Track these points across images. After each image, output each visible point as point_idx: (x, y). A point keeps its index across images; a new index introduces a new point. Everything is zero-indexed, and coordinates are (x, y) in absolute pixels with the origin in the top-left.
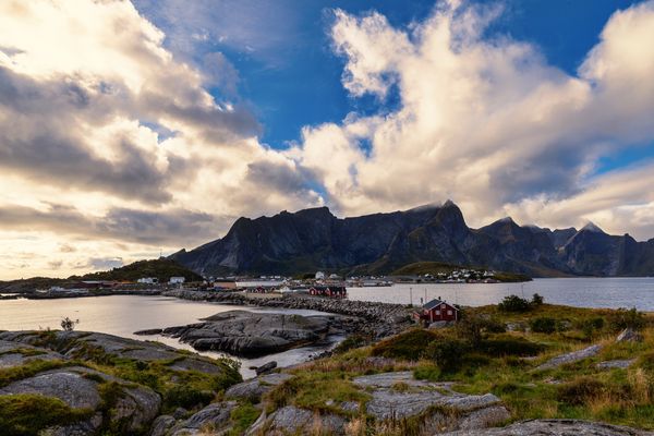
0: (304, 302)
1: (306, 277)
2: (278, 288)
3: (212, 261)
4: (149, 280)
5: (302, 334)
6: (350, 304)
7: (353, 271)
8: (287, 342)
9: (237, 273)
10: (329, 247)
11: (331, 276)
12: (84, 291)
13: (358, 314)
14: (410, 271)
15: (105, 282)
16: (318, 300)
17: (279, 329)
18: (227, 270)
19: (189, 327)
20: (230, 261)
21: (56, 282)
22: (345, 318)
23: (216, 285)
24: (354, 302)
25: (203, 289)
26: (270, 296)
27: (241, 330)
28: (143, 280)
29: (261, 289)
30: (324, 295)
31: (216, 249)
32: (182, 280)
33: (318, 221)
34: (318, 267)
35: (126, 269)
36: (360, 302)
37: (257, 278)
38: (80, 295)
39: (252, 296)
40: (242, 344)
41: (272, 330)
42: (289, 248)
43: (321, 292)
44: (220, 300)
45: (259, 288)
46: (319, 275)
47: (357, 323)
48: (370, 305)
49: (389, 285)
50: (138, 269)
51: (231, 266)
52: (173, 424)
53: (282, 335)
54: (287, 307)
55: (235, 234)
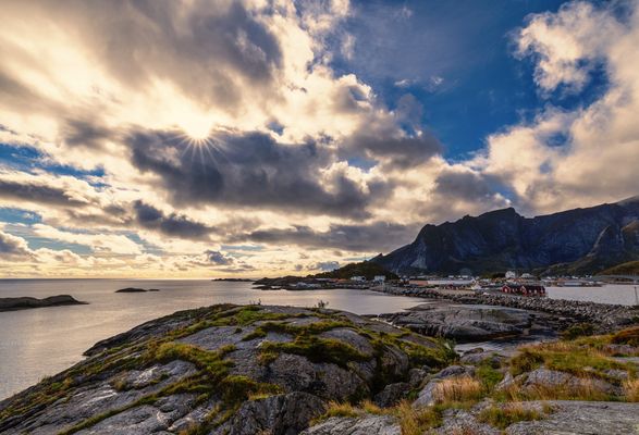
0: (498, 298)
1: (495, 277)
2: (469, 286)
3: (405, 263)
4: (359, 279)
5: (503, 327)
6: (552, 302)
7: (549, 271)
8: (489, 333)
9: (426, 273)
10: (518, 247)
11: (524, 276)
12: (317, 285)
13: (564, 314)
14: (629, 270)
15: (330, 280)
16: (513, 298)
17: (479, 321)
18: (418, 271)
19: (398, 314)
20: (419, 263)
21: (299, 279)
22: (547, 316)
23: (411, 282)
24: (557, 301)
25: (401, 285)
26: (463, 292)
27: (443, 319)
28: (355, 278)
29: (452, 287)
30: (519, 293)
31: (408, 252)
32: (383, 278)
33: (503, 223)
34: (508, 267)
35: (343, 270)
36: (564, 302)
37: (446, 277)
38: (316, 288)
39: (445, 292)
40: (446, 331)
41: (472, 321)
42: (474, 250)
43: (517, 290)
44: (418, 295)
45: (451, 286)
46: (509, 274)
47: (564, 321)
48: (577, 304)
49: (599, 286)
50: (350, 270)
51: (421, 267)
52: (425, 376)
53: (483, 326)
54: (481, 303)
55: (422, 240)
